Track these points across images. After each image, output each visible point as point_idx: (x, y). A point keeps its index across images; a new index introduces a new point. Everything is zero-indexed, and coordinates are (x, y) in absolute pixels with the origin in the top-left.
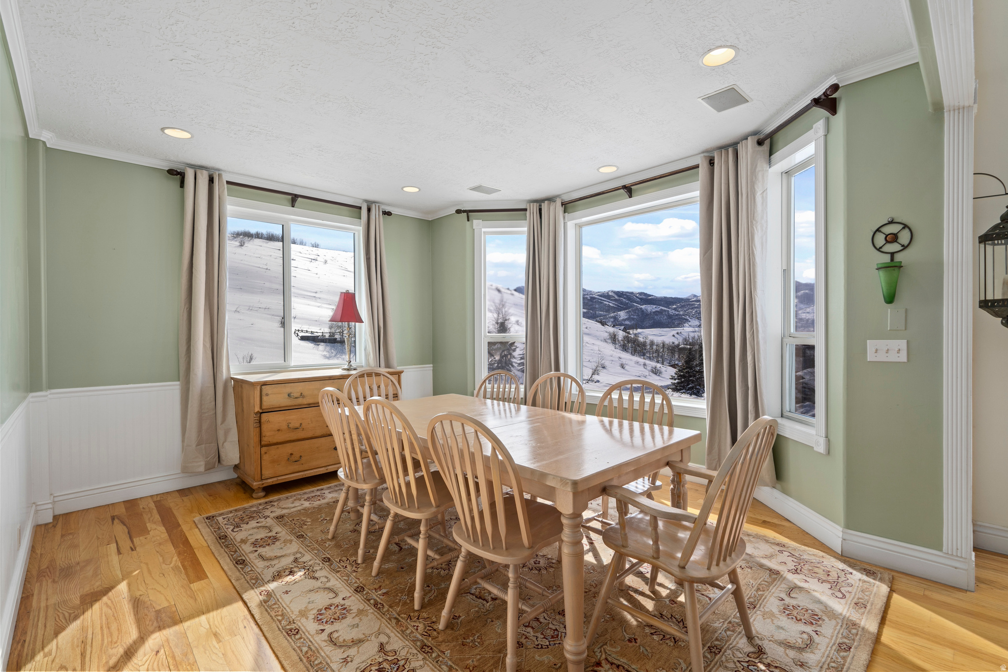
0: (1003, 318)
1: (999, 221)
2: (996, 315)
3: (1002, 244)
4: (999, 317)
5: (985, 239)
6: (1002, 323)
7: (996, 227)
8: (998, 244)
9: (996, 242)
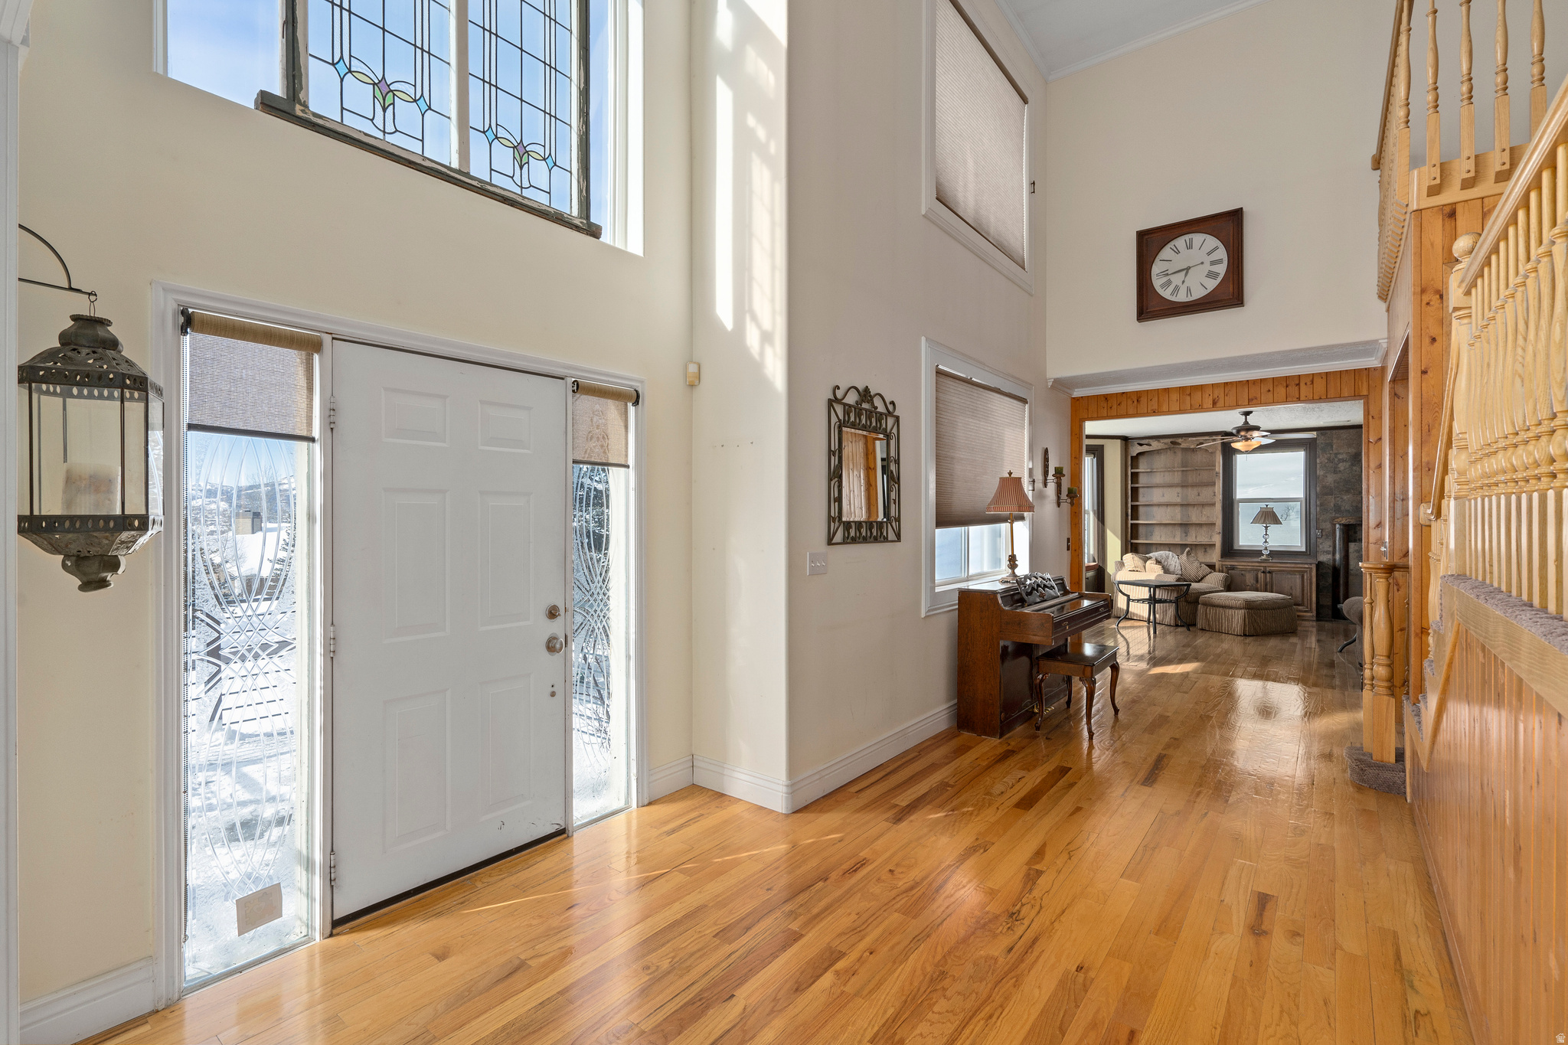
0: (67, 557)
1: (56, 344)
2: (54, 549)
3: (55, 394)
4: (60, 553)
5: (29, 375)
6: (64, 566)
7: (50, 355)
8: (47, 393)
9: (44, 387)
